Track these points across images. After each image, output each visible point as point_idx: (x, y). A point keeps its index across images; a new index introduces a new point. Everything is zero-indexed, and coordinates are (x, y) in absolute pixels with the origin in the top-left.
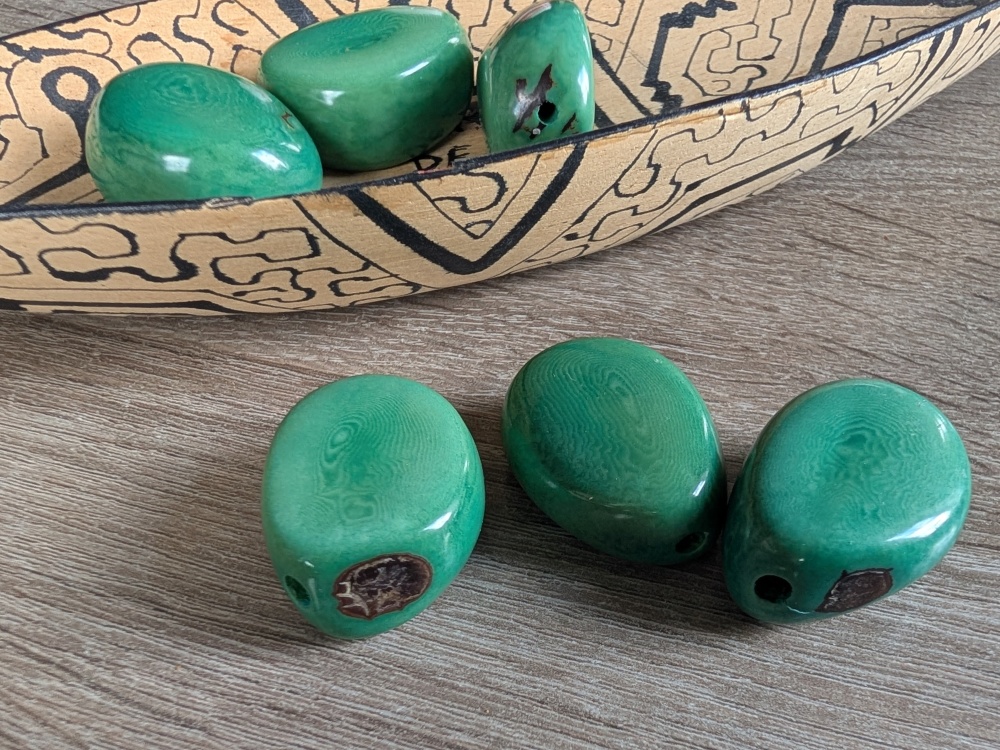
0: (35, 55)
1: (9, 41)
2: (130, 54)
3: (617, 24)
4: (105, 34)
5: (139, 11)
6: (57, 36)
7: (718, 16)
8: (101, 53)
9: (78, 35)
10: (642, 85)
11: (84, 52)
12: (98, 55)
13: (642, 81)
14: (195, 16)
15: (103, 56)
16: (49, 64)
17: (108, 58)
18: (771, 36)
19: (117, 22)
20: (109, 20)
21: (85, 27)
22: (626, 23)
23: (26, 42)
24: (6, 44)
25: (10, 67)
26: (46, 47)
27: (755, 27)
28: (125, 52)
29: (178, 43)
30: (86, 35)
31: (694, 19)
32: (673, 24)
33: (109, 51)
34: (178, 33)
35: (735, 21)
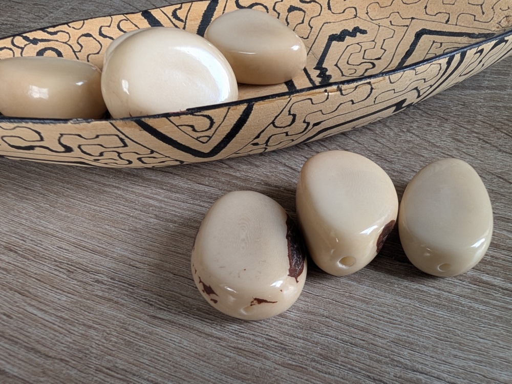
0: (35, 41)
1: (24, 35)
2: (78, 43)
3: (308, 38)
4: (68, 33)
5: (84, 23)
6: (46, 33)
7: (357, 36)
8: (65, 41)
9: (55, 33)
10: (314, 69)
11: (57, 41)
12: (63, 43)
13: (314, 67)
14: (109, 26)
15: (66, 43)
16: (41, 46)
17: (68, 44)
18: (381, 48)
19: (73, 28)
20: (70, 27)
21: (59, 30)
22: (312, 38)
23: (31, 36)
24: (22, 36)
25: (23, 46)
26: (40, 38)
27: (374, 43)
28: (76, 42)
29: (100, 38)
30: (59, 33)
31: (345, 37)
32: (335, 40)
33: (69, 41)
34: (101, 34)
35: (365, 40)
